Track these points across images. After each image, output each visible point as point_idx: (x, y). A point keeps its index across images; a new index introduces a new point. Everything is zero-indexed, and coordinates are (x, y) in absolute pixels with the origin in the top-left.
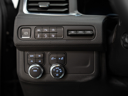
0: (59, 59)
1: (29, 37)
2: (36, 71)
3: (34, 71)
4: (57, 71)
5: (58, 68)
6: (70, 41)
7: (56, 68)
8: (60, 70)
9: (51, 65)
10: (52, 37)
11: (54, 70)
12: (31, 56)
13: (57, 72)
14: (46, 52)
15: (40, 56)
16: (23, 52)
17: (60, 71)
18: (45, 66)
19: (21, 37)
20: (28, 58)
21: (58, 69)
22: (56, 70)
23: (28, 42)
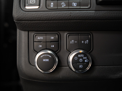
0: (83, 42)
1: (37, 7)
2: (47, 60)
3: (44, 60)
4: (81, 60)
5: (82, 55)
6: (100, 12)
7: (79, 56)
8: (85, 59)
9: (70, 53)
10: (73, 6)
11: (76, 58)
12: (38, 38)
13: (80, 63)
14: (61, 33)
15: (53, 38)
16: (27, 33)
17: (86, 61)
18: (61, 54)
19: (25, 6)
20: (34, 42)
21: (82, 58)
22: (79, 58)
23: (35, 13)
